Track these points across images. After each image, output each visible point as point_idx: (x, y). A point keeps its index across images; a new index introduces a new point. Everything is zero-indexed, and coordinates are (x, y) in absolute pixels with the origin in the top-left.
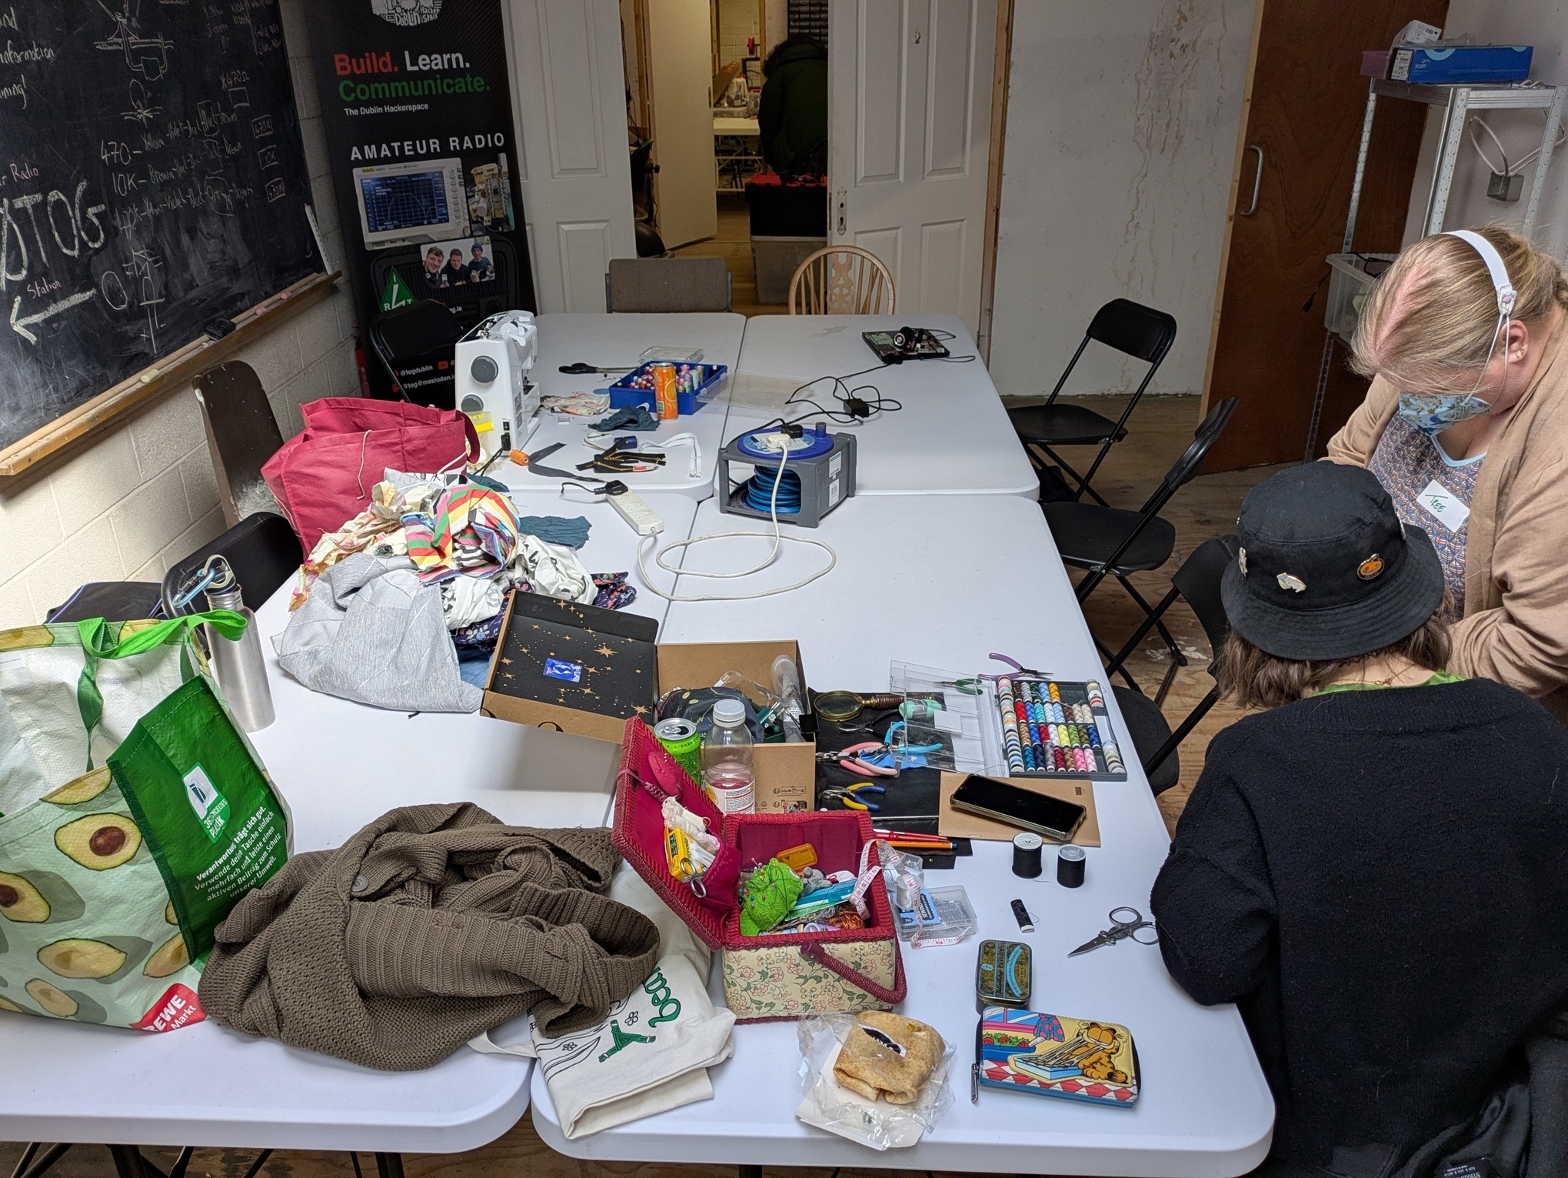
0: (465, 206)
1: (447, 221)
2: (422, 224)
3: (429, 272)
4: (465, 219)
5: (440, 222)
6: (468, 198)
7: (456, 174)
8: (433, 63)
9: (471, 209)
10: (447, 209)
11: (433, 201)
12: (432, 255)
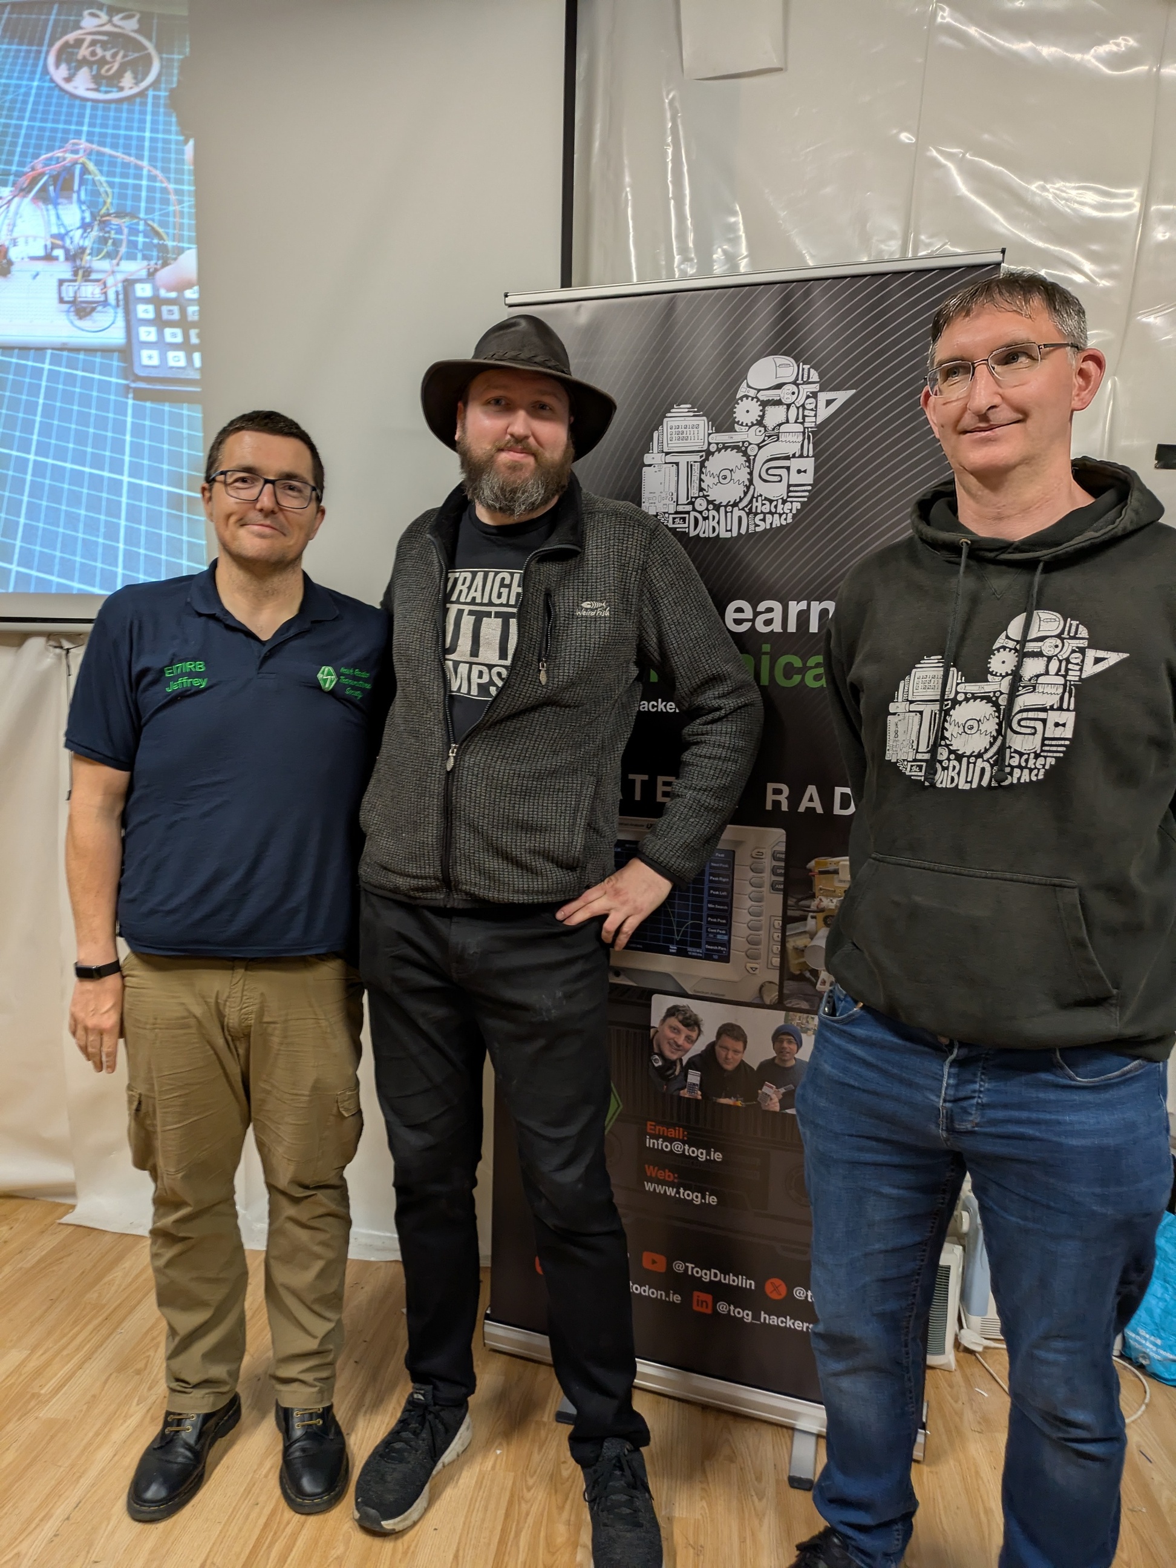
0: (777, 936)
1: (725, 959)
2: (666, 951)
3: (661, 1055)
4: (769, 966)
5: (708, 956)
6: (787, 920)
7: (768, 863)
8: (760, 620)
9: (790, 945)
10: (729, 933)
11: (701, 909)
12: (673, 1021)
